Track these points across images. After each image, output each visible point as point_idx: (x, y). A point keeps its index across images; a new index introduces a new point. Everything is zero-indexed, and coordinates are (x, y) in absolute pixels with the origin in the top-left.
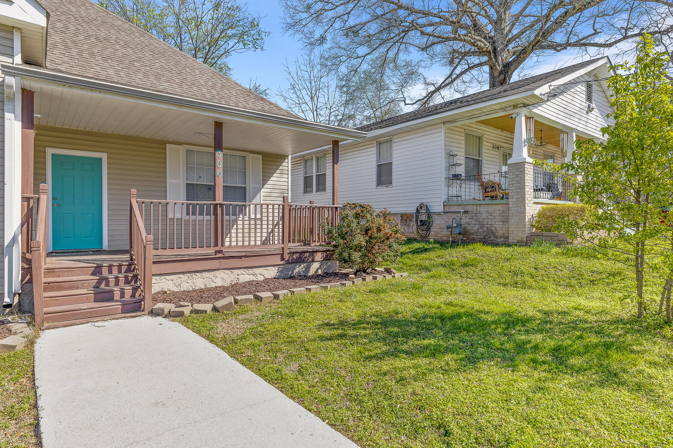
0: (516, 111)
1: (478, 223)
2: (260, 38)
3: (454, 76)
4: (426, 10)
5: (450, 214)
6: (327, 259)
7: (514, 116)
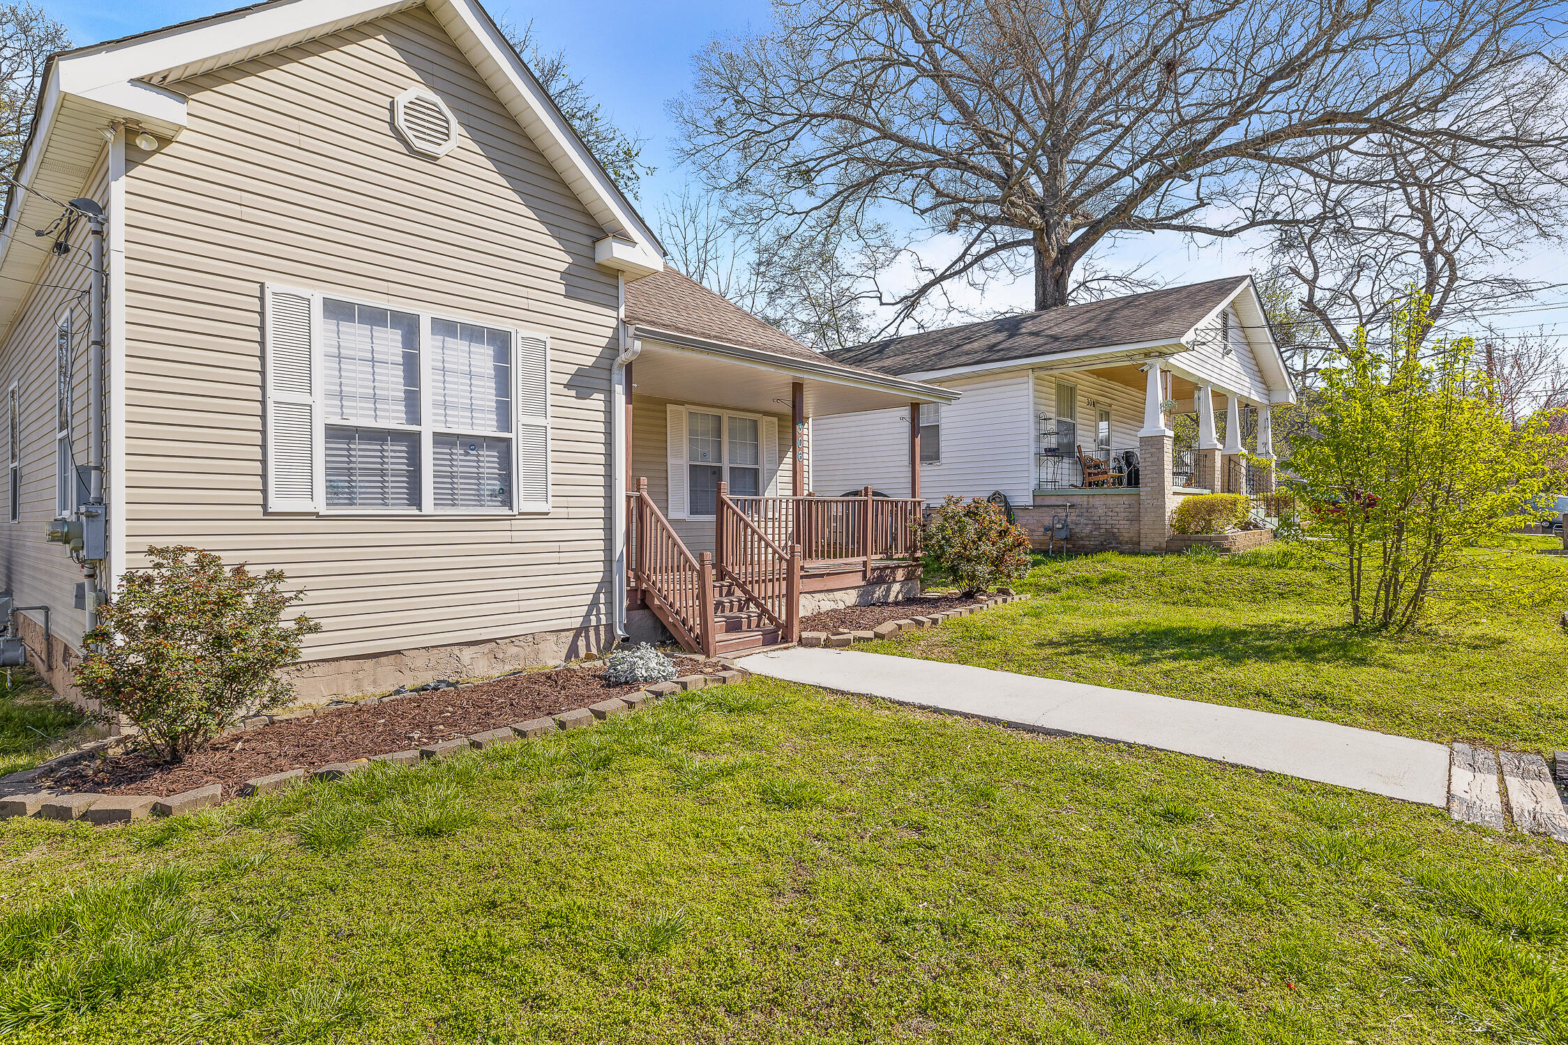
0: (1148, 361)
1: (1090, 522)
2: (633, 176)
3: (968, 259)
4: (930, 144)
5: (1044, 509)
6: (909, 578)
7: (1145, 368)
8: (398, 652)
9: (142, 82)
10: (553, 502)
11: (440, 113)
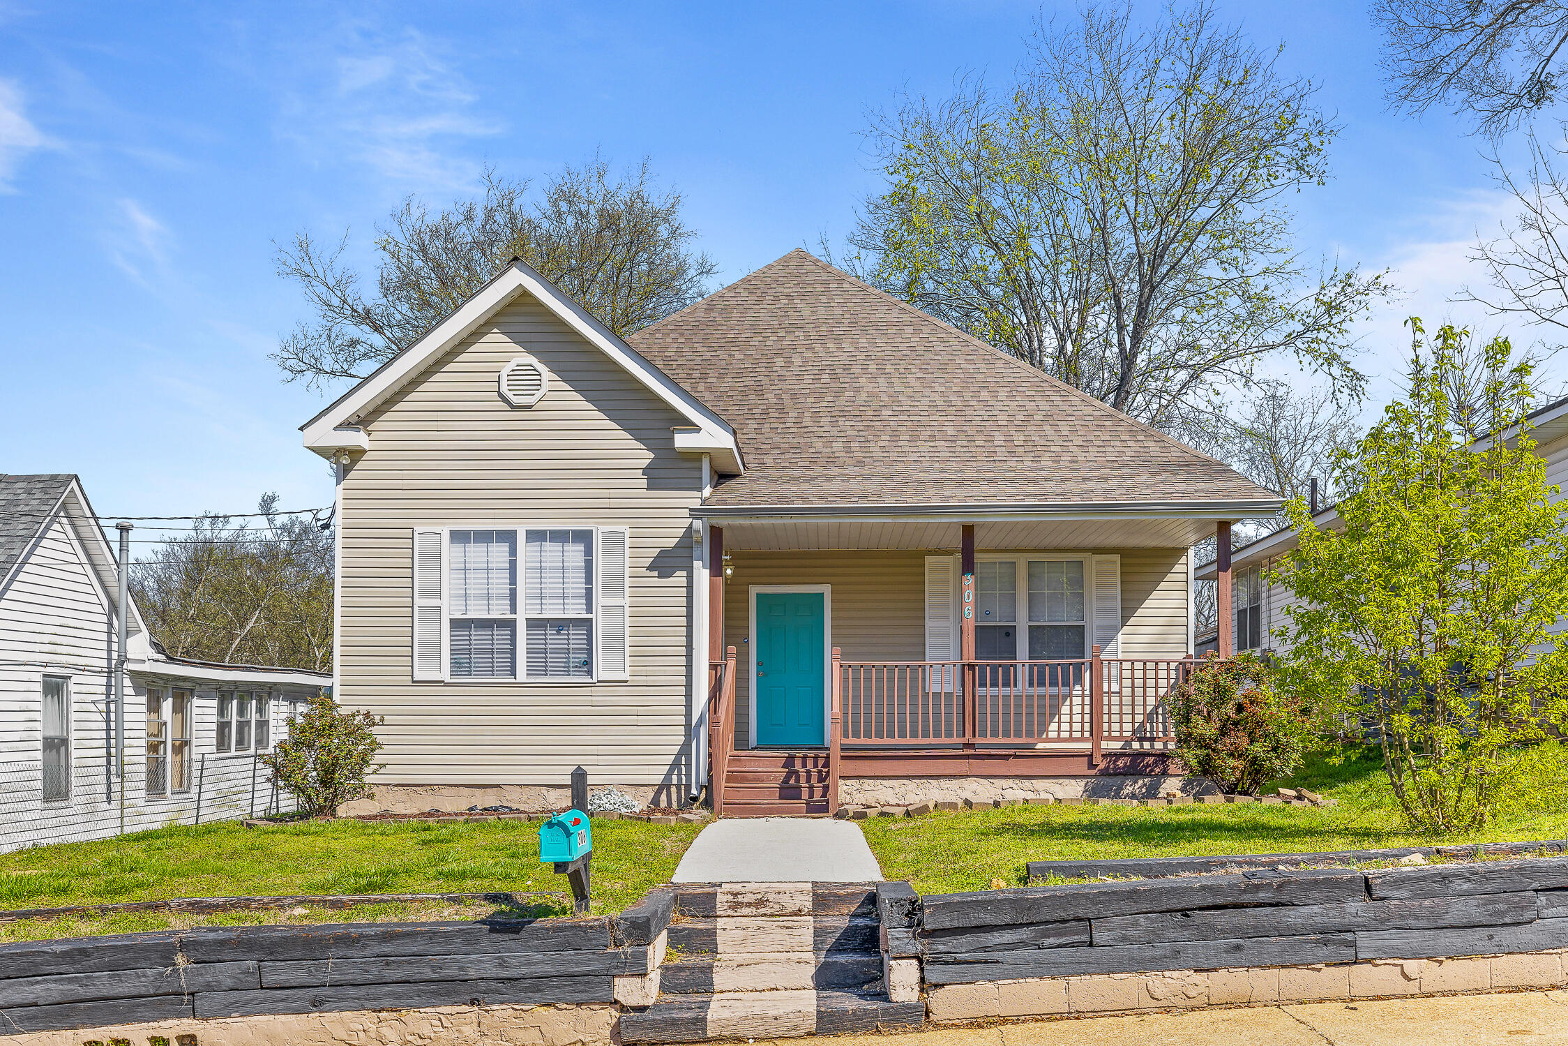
8: (498, 786)
9: (340, 427)
10: (631, 671)
11: (535, 370)
